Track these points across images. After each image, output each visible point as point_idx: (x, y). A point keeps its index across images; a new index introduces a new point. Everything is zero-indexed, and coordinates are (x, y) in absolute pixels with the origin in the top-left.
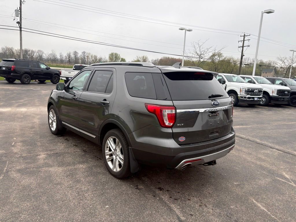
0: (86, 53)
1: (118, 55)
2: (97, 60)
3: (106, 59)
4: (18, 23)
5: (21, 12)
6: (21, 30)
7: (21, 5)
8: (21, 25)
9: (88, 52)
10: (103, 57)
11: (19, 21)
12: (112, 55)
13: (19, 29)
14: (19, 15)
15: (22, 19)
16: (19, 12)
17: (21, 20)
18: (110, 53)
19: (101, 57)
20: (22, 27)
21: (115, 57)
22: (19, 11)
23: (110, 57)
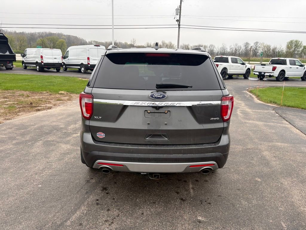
0: (259, 44)
1: (300, 42)
2: (270, 50)
3: (282, 48)
4: (177, 21)
5: (180, 10)
6: (179, 28)
7: (181, 3)
8: (179, 23)
9: (261, 43)
10: (278, 47)
11: (178, 19)
12: (291, 42)
13: (178, 26)
14: (179, 13)
15: (181, 16)
16: (179, 11)
17: (180, 18)
18: (289, 41)
19: (275, 46)
20: (181, 24)
21: (295, 46)
22: (179, 9)
23: (288, 45)
